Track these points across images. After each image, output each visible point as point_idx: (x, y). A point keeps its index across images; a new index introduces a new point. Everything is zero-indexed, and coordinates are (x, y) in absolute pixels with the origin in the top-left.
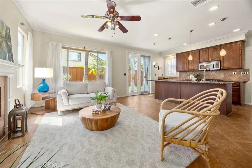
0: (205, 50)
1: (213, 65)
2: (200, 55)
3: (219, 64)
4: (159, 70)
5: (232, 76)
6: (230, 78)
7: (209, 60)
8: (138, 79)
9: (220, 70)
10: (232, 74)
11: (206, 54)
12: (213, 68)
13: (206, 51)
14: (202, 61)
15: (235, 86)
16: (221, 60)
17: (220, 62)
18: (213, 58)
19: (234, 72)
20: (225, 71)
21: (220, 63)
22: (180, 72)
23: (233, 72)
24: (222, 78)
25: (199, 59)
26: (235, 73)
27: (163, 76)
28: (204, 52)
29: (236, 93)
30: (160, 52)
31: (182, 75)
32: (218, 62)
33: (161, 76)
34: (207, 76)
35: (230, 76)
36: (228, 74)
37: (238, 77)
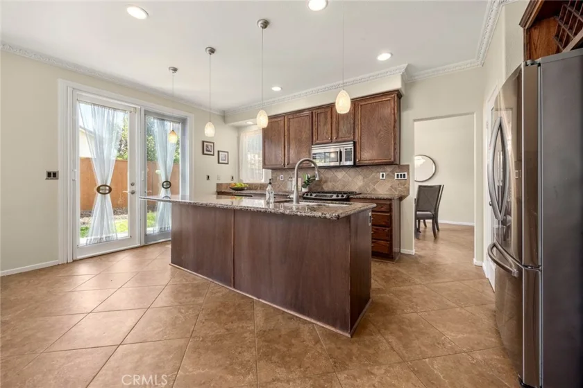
0: (323, 110)
1: (341, 152)
2: (314, 123)
3: (353, 150)
4: (219, 163)
5: (377, 182)
6: (375, 187)
7: (331, 139)
8: (133, 193)
9: (355, 166)
10: (379, 178)
11: (325, 124)
12: (341, 160)
13: (326, 113)
14: (317, 142)
15: (383, 209)
16: (356, 140)
17: (355, 144)
18: (340, 134)
19: (381, 173)
20: (365, 170)
21: (353, 148)
22: (274, 169)
23: (379, 172)
24: (360, 188)
25: (310, 135)
26: (383, 175)
27: (235, 181)
28: (323, 115)
29: (384, 230)
30: (224, 112)
31: (278, 178)
32: (350, 146)
33: (229, 181)
34: (331, 182)
35: (375, 184)
36: (371, 177)
37: (389, 185)
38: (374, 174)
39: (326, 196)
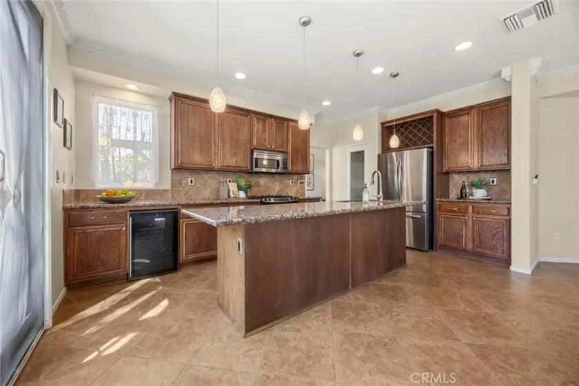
0: (262, 117)
2: (253, 127)
3: (288, 161)
4: (65, 145)
5: (289, 187)
7: (270, 148)
10: (290, 184)
11: (264, 131)
12: (278, 168)
13: (264, 121)
19: (291, 181)
23: (289, 179)
28: (261, 123)
31: (184, 182)
35: (287, 188)
36: (285, 182)
37: (295, 189)
38: (286, 181)
39: (279, 200)
